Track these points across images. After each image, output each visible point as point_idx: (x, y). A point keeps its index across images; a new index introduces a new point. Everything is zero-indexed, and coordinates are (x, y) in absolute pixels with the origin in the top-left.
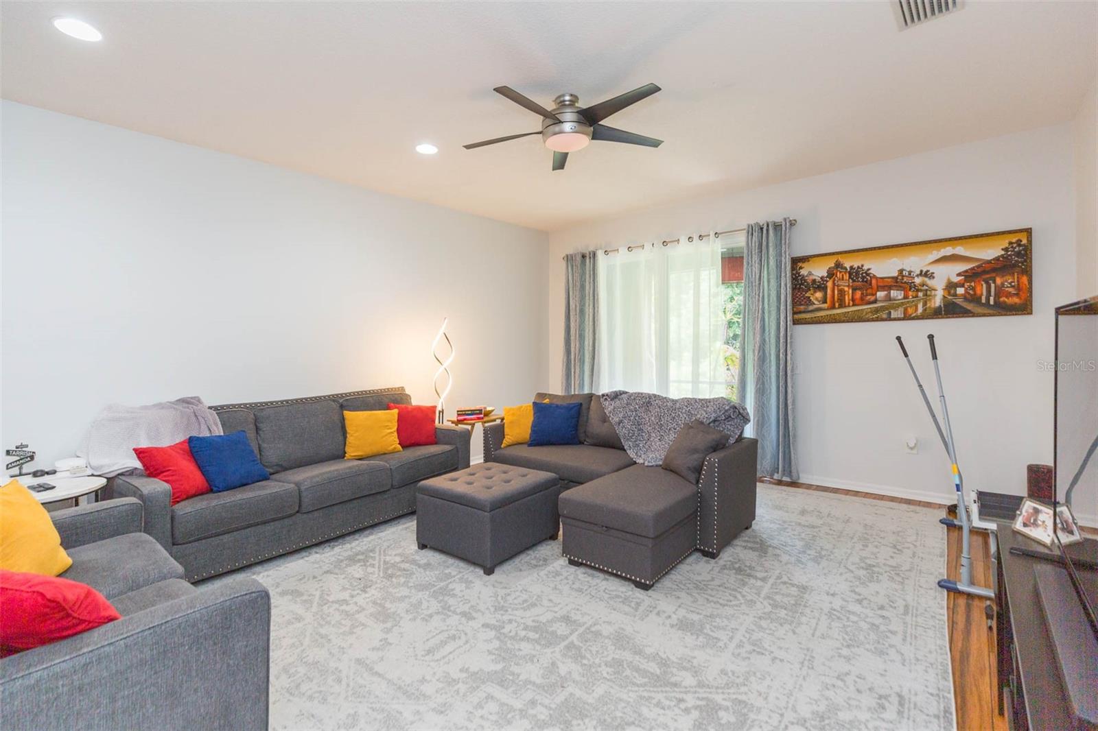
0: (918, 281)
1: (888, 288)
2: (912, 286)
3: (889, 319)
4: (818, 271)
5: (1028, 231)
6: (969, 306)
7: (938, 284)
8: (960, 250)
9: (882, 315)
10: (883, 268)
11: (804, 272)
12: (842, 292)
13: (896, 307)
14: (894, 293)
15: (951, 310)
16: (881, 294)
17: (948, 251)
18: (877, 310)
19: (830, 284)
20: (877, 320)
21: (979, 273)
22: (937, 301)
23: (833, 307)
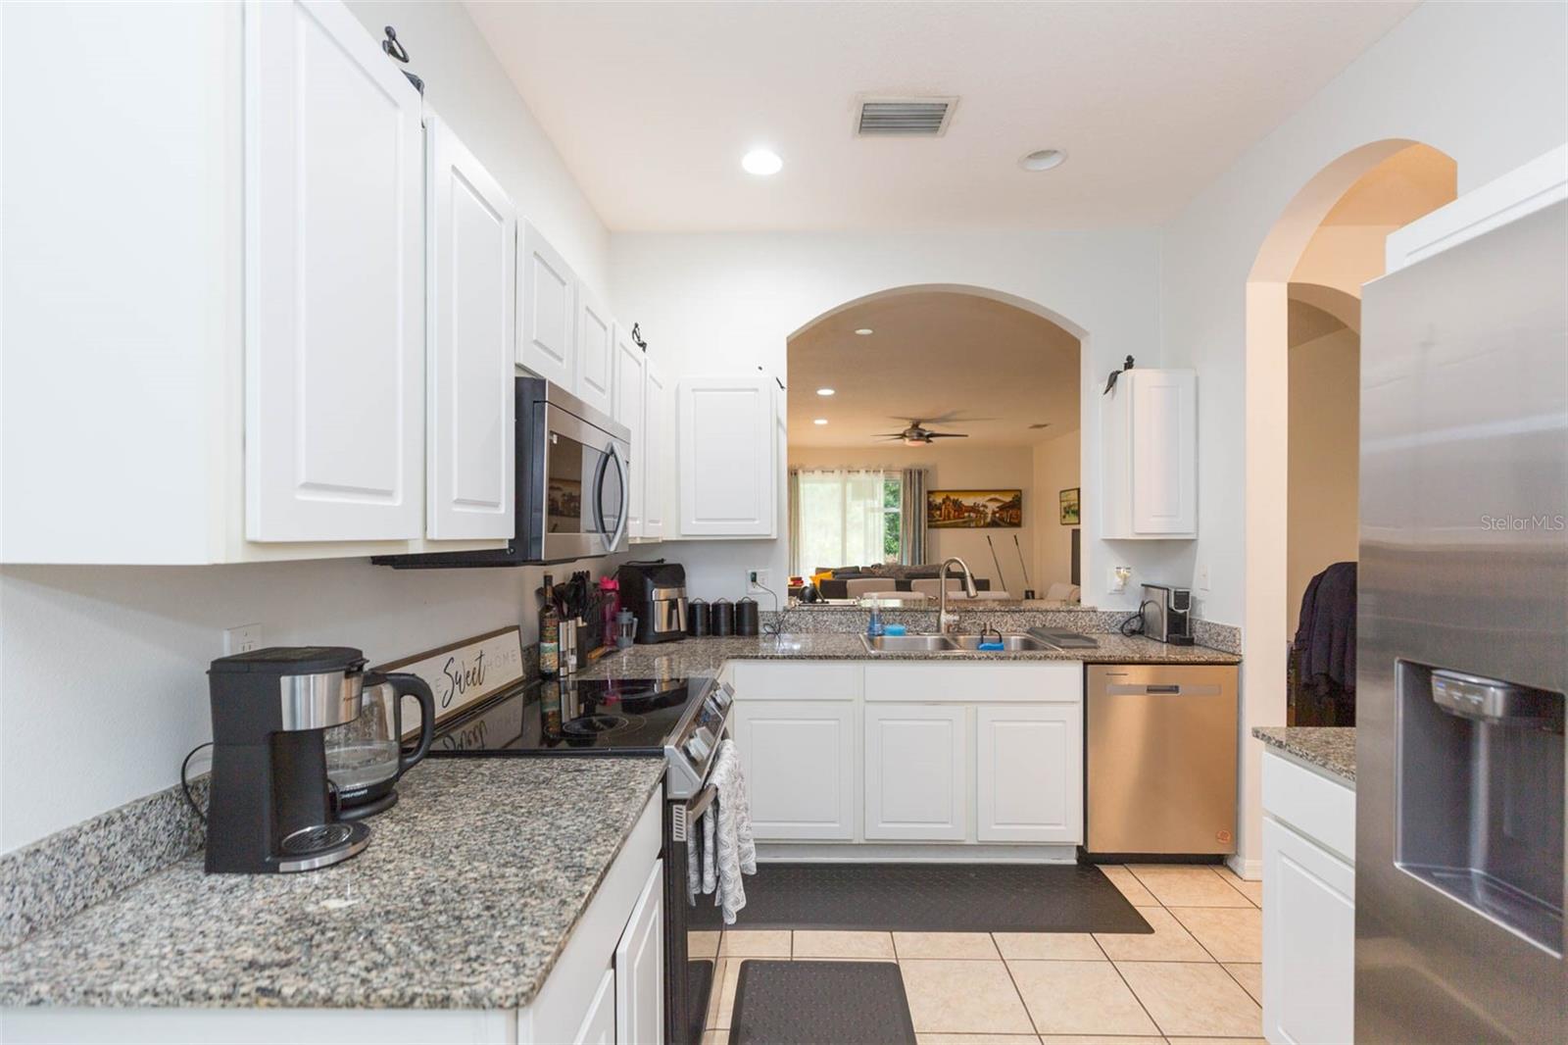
0: (982, 509)
1: (970, 512)
2: (979, 511)
3: (970, 527)
4: (939, 500)
5: (1020, 491)
6: (1001, 523)
7: (989, 511)
8: (997, 496)
9: (966, 525)
10: (968, 501)
11: (931, 499)
12: (949, 512)
13: (972, 521)
14: (972, 514)
15: (994, 524)
16: (966, 514)
17: (993, 496)
18: (965, 522)
19: (943, 507)
20: (965, 527)
21: (1004, 508)
22: (989, 520)
23: (944, 520)
